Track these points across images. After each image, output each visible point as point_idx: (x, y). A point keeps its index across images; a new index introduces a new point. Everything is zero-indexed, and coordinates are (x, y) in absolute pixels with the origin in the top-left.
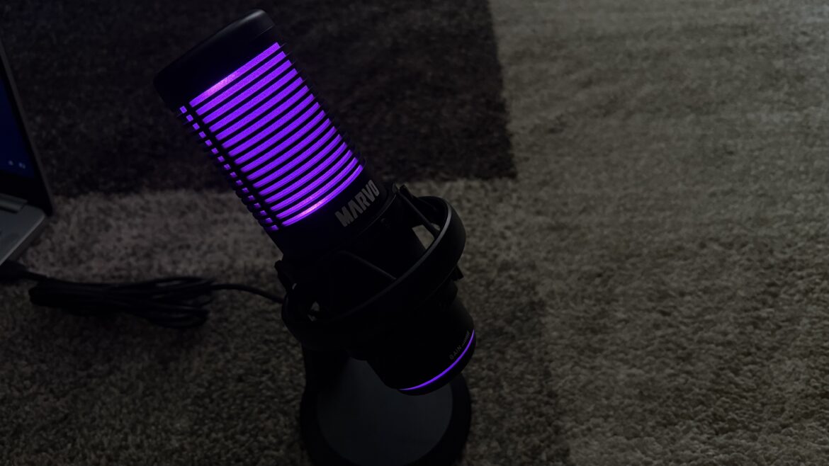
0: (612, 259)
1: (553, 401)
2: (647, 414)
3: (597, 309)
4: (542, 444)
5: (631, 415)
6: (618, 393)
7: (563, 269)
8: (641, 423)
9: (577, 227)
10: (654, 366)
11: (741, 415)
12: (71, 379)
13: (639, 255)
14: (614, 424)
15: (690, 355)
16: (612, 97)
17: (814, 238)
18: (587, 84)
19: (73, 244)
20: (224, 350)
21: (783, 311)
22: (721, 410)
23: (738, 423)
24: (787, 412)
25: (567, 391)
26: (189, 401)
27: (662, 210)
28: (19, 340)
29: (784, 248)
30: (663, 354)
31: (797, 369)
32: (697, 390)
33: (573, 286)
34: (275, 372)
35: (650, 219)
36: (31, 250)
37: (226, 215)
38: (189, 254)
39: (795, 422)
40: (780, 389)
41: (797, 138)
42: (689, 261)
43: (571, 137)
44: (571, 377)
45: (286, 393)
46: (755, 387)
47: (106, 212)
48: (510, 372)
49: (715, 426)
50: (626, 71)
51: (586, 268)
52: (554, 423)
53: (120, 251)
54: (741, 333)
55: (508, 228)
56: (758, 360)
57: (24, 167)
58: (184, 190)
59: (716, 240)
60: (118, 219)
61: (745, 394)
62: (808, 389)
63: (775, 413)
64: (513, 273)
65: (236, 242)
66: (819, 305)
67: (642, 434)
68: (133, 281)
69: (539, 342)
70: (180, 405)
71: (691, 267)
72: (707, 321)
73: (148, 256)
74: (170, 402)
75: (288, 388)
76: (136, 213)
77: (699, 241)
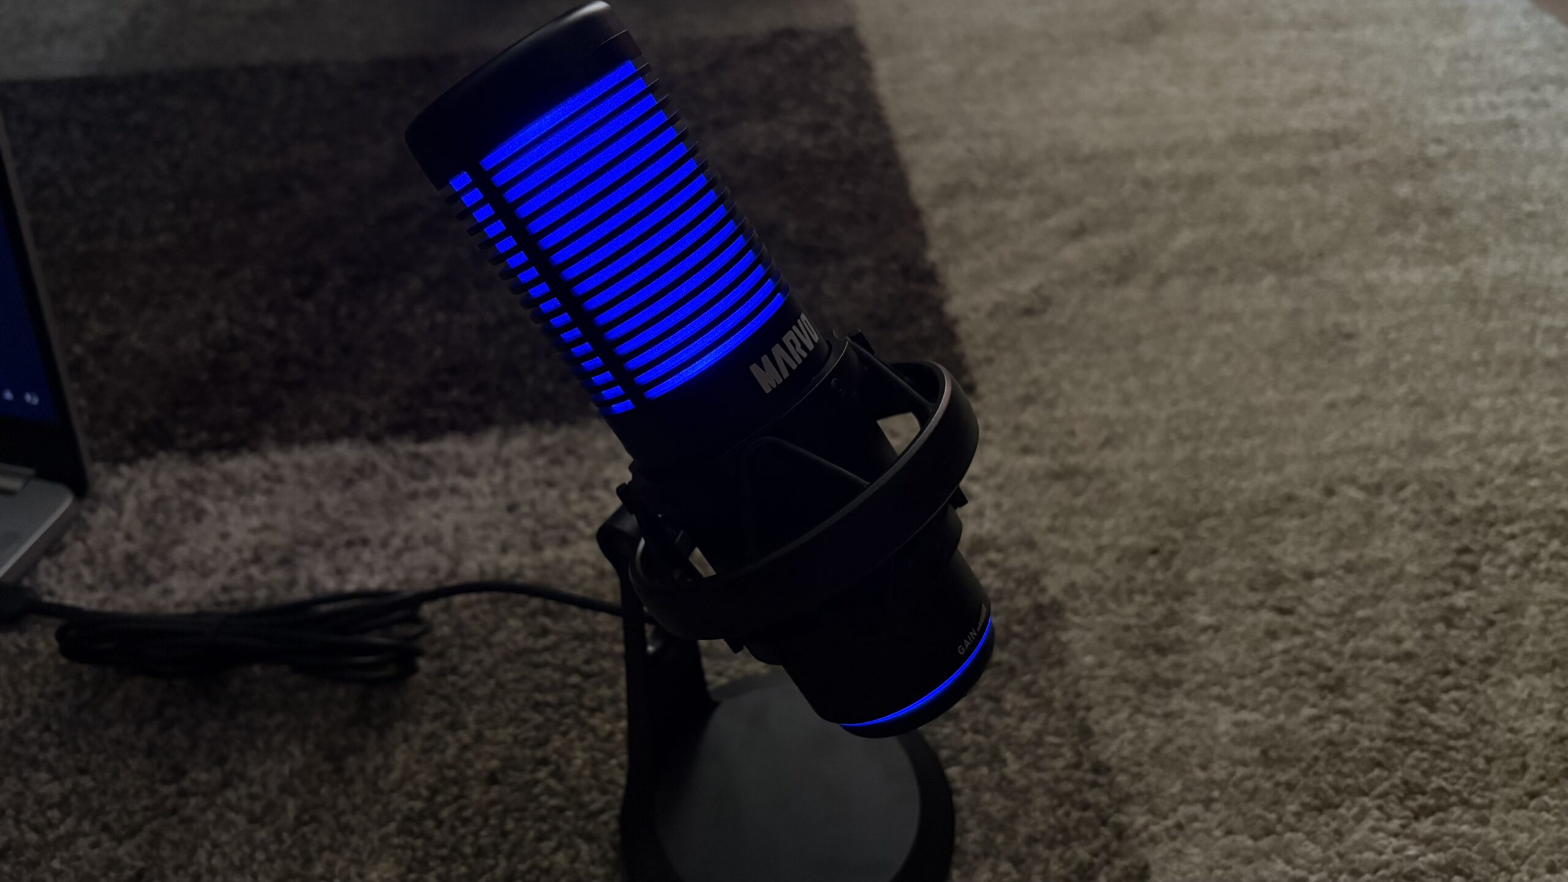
0: (1172, 524)
1: (1102, 780)
2: (1283, 793)
3: (1159, 611)
4: (1096, 860)
5: (1253, 795)
6: (1221, 757)
7: (1086, 545)
8: (1273, 807)
9: (1100, 472)
10: (1280, 705)
11: (1455, 781)
12: (145, 801)
13: (1219, 514)
14: (1224, 813)
15: (1340, 682)
16: (1126, 253)
17: (1522, 469)
18: (1079, 232)
19: (132, 547)
20: (454, 726)
21: (1491, 594)
22: (1417, 773)
23: (1450, 794)
24: (1532, 769)
25: (1127, 759)
26: (392, 827)
27: (1246, 435)
28: (33, 733)
29: (1472, 488)
30: (1292, 681)
31: (1536, 694)
32: (1365, 743)
33: (1110, 572)
34: (562, 762)
35: (1228, 451)
36: (44, 563)
37: (434, 482)
38: (366, 555)
39: (1552, 786)
40: (1511, 730)
41: (1457, 308)
42: (1310, 519)
43: (1062, 320)
44: (1130, 734)
45: (586, 798)
46: (1468, 729)
47: (198, 486)
48: (1015, 733)
49: (1411, 804)
50: (1144, 209)
51: (1127, 541)
52: (1113, 819)
53: (227, 557)
54: (1427, 637)
56: (1465, 682)
57: (36, 401)
59: (1352, 481)
60: (220, 498)
61: (1452, 743)
62: (1562, 727)
63: (1513, 773)
64: (993, 556)
65: (458, 529)
66: (1552, 582)
67: (1279, 828)
68: (258, 605)
69: (1062, 676)
70: (374, 836)
71: (1316, 530)
72: (1362, 621)
73: (286, 561)
74: (352, 832)
75: (589, 790)
76: (253, 488)
77: (1320, 485)
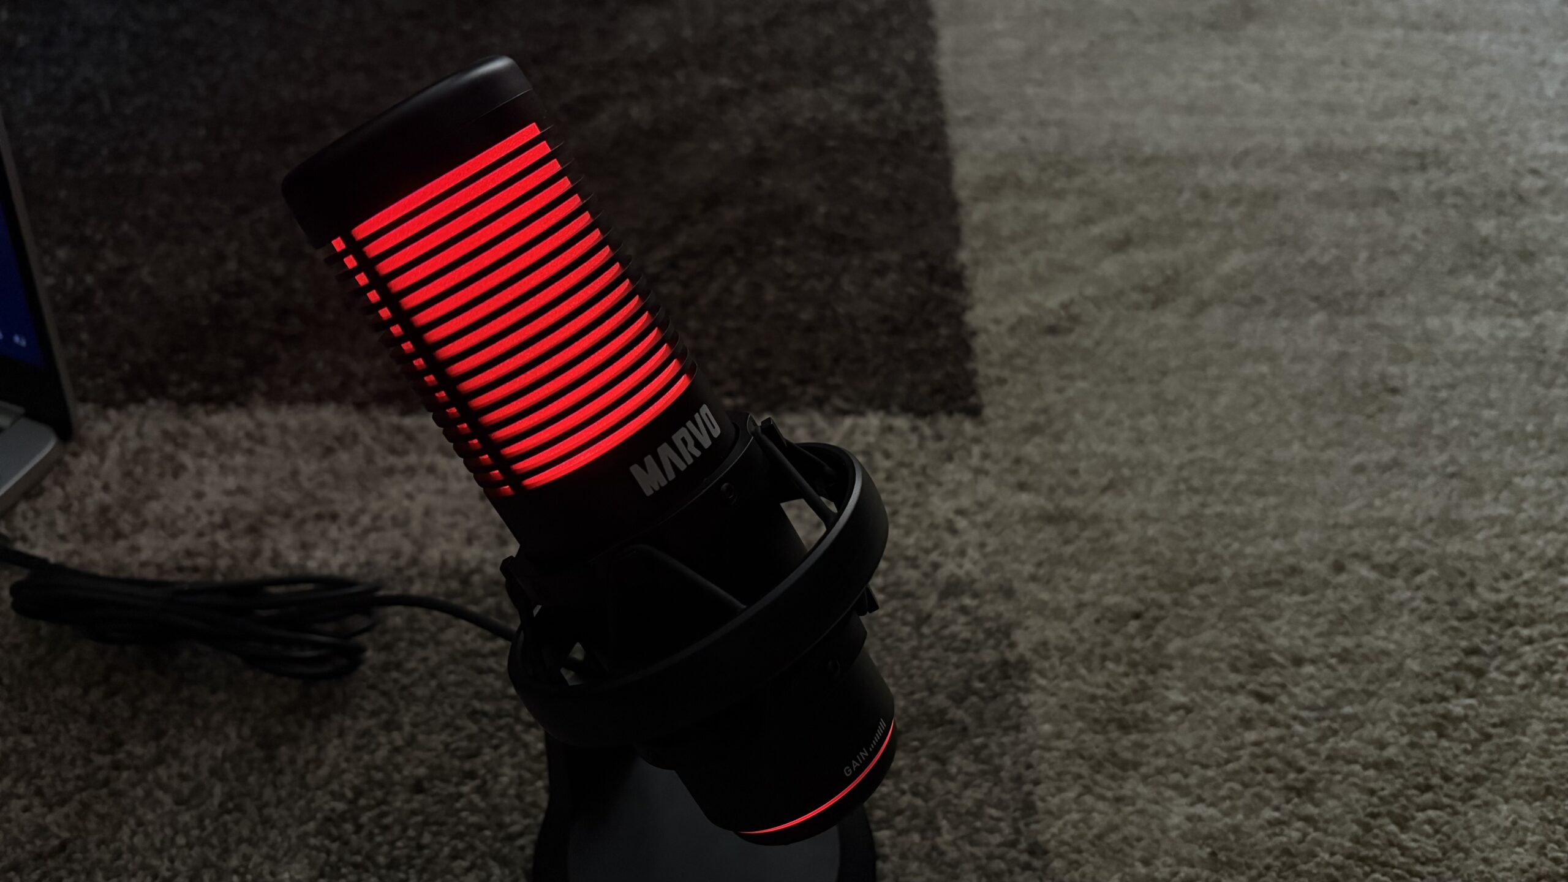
0: (1162, 586)
1: (1037, 863)
3: (1130, 682)
6: (1167, 853)
7: (1066, 598)
9: (1096, 519)
10: (1240, 803)
12: (78, 771)
13: (1214, 580)
15: (1311, 782)
16: (1169, 272)
17: (1555, 564)
18: (1122, 244)
19: (107, 499)
20: (390, 726)
21: (1492, 704)
25: (1068, 844)
26: (311, 826)
27: (1260, 493)
29: (1496, 580)
30: (1259, 778)
31: (1522, 823)
33: (1086, 634)
34: (489, 777)
35: (1238, 510)
36: (22, 507)
37: (412, 459)
38: (333, 532)
40: (1485, 861)
41: (1520, 370)
42: (1312, 596)
43: (1088, 343)
44: (1075, 816)
45: (507, 819)
46: (1440, 855)
47: (178, 439)
48: (955, 801)
50: (1197, 224)
51: (1110, 600)
53: (198, 518)
54: (1412, 745)
55: (960, 512)
56: (1446, 801)
57: (23, 343)
58: (332, 406)
59: (1365, 557)
60: (201, 454)
61: (1418, 868)
62: (1542, 864)
64: (967, 601)
65: (428, 512)
68: (218, 578)
69: (1015, 744)
70: (293, 833)
71: (1316, 609)
72: (1347, 718)
73: (253, 530)
74: (272, 827)
75: (513, 809)
76: (235, 446)
77: (1331, 558)
